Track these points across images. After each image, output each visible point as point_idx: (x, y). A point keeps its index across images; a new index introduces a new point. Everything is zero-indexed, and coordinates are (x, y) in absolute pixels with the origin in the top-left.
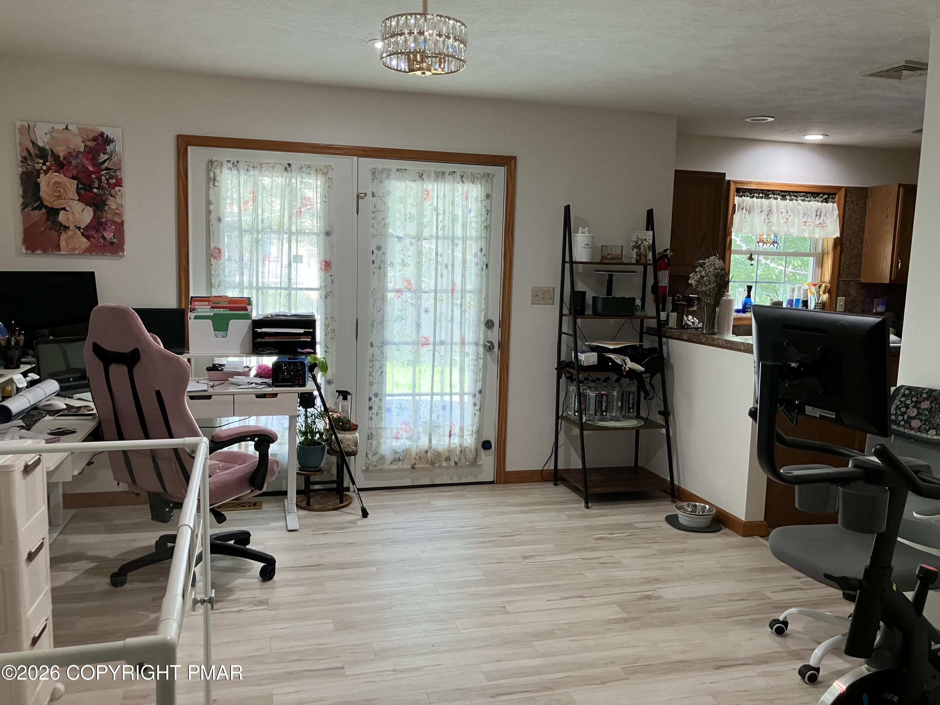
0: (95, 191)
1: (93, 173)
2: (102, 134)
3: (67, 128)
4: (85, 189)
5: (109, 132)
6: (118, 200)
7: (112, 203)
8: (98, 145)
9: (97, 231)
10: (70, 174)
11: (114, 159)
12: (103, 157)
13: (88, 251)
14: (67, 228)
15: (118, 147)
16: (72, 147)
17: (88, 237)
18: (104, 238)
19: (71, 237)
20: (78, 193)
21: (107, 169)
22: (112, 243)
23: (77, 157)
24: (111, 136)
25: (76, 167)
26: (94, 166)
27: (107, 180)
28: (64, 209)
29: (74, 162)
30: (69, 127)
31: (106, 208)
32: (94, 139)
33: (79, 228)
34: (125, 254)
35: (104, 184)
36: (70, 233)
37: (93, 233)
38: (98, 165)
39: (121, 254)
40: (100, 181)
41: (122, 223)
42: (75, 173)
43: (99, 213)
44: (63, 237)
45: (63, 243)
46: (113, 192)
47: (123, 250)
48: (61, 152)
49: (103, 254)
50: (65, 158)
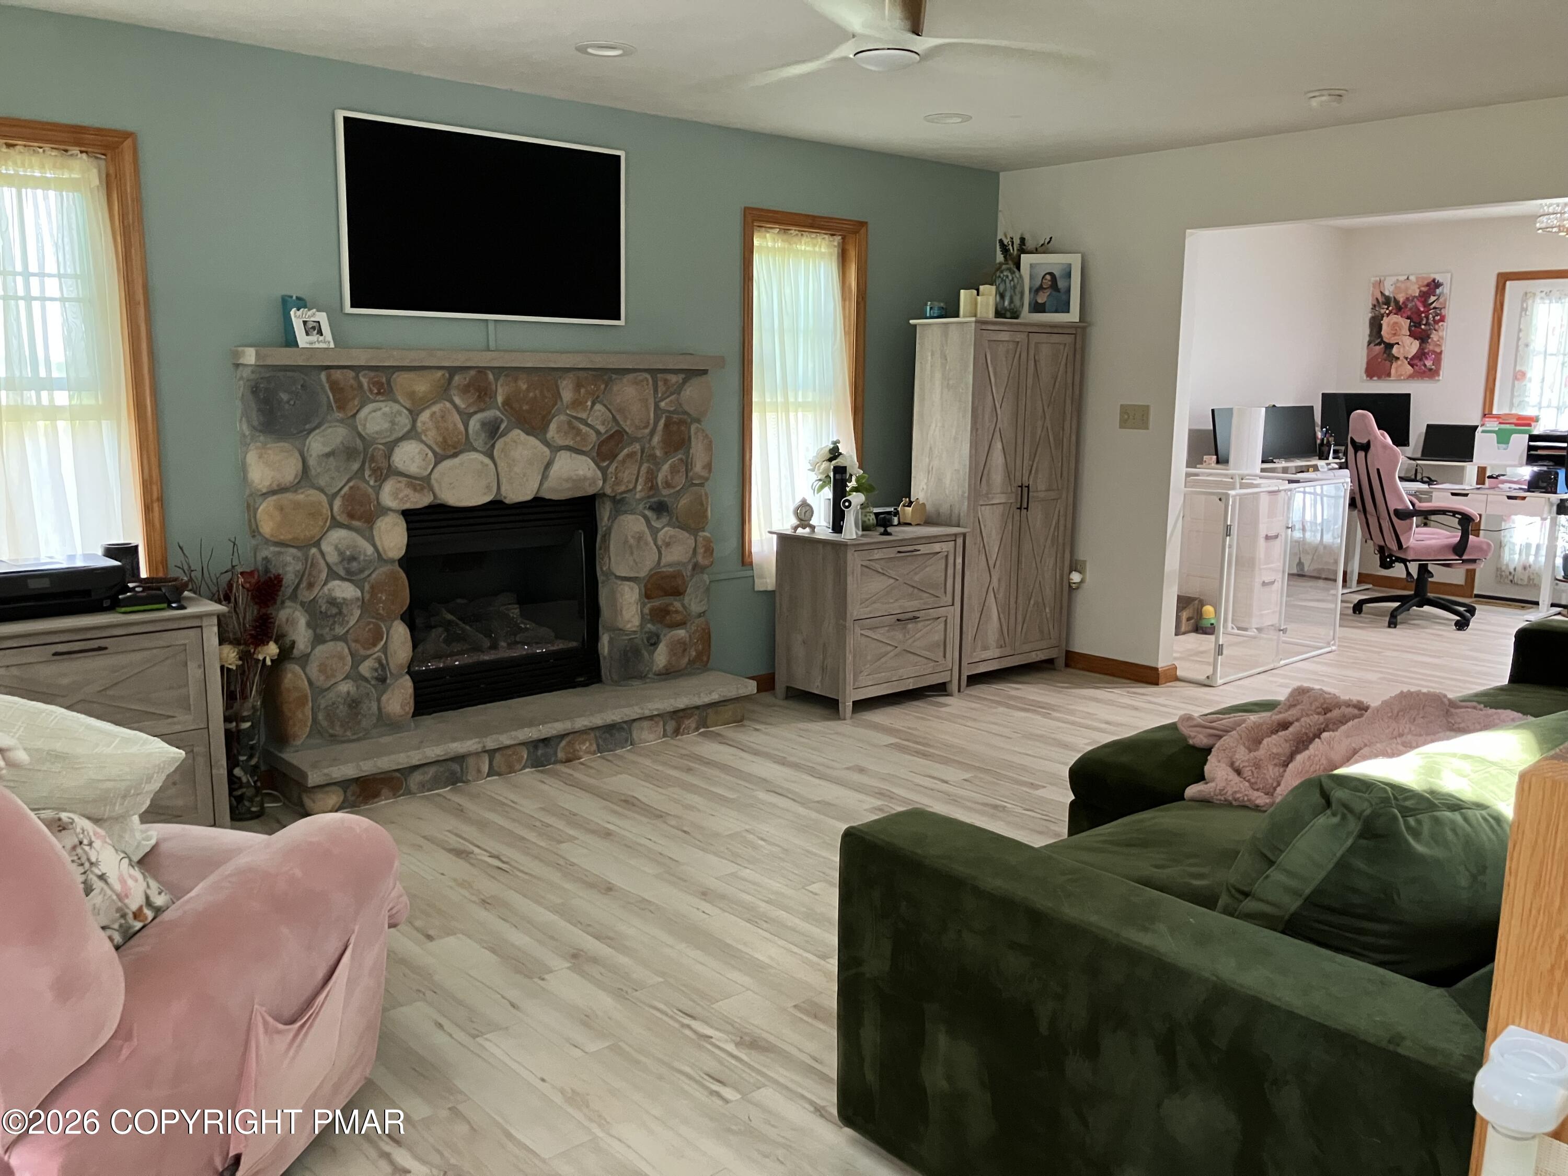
0: (1423, 327)
1: (1423, 312)
2: (1434, 280)
3: (1408, 278)
4: (1415, 326)
5: (1439, 278)
6: (1440, 333)
7: (1434, 336)
8: (1430, 289)
9: (1420, 360)
10: (1405, 315)
11: (1441, 300)
12: (1433, 299)
13: (1411, 377)
14: (1398, 358)
15: (1444, 290)
16: (1410, 292)
17: (1412, 366)
18: (1425, 365)
19: (1401, 365)
20: (1410, 330)
21: (1435, 308)
22: (1430, 370)
23: (1413, 300)
24: (1441, 281)
25: (1411, 309)
26: (1424, 306)
27: (1434, 317)
28: (1398, 343)
29: (1410, 305)
30: (1410, 278)
31: (1430, 340)
32: (1428, 285)
33: (1406, 358)
34: (1441, 378)
35: (1431, 321)
36: (1399, 362)
37: (1416, 362)
38: (1427, 305)
39: (1437, 378)
40: (1427, 318)
41: (1441, 353)
42: (1409, 313)
43: (1424, 345)
44: (1394, 365)
45: (1393, 371)
46: (1436, 327)
47: (1439, 375)
48: (1401, 299)
49: (1422, 378)
50: (1404, 303)
